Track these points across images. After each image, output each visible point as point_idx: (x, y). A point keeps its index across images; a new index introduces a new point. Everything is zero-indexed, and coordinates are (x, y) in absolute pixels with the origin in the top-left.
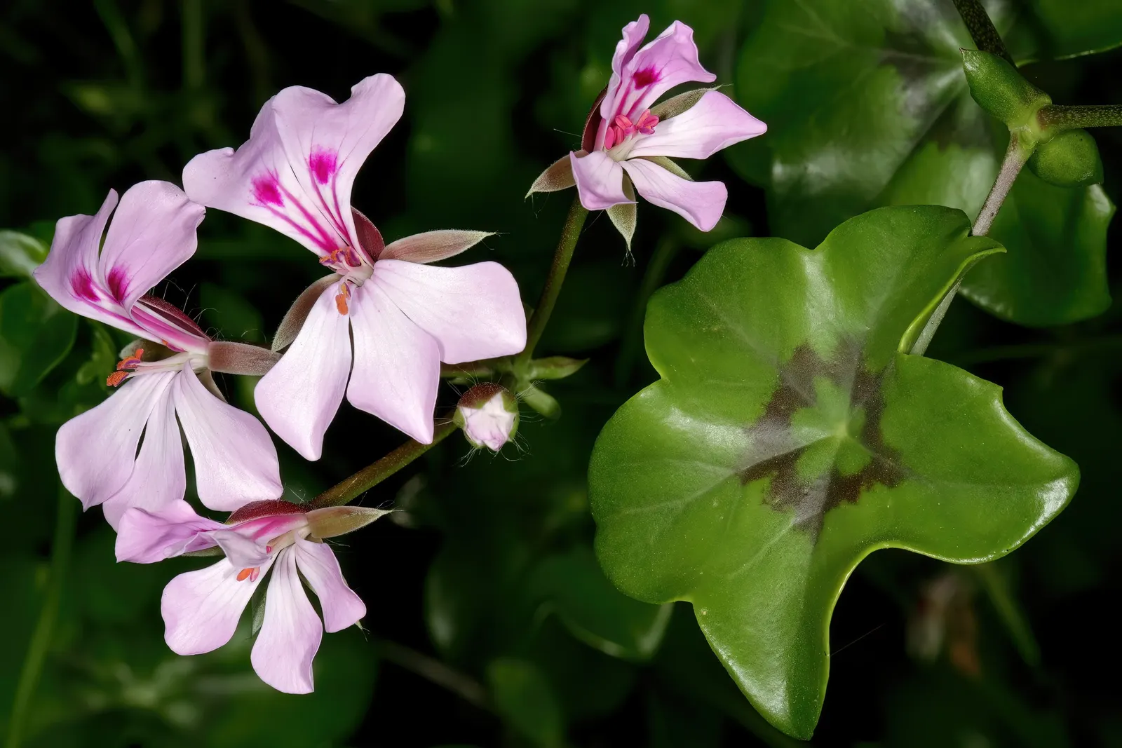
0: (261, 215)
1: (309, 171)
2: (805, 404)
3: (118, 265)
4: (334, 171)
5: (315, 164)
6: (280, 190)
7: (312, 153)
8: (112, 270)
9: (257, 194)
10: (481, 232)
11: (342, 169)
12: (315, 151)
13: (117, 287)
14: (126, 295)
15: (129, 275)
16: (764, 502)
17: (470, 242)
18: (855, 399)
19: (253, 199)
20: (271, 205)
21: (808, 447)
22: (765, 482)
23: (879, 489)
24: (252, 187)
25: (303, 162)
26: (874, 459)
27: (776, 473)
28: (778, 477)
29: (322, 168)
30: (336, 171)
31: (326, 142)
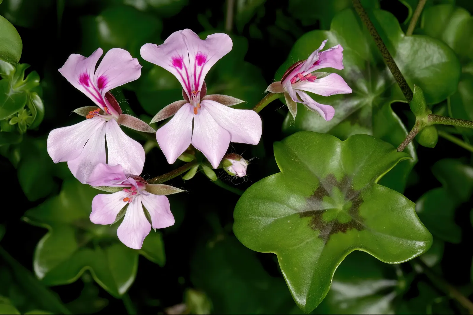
0: (173, 70)
1: (195, 59)
2: (328, 195)
3: (104, 75)
4: (205, 62)
5: (198, 57)
6: (182, 64)
7: (198, 54)
8: (101, 76)
9: (173, 63)
10: (241, 100)
11: (208, 62)
12: (199, 53)
13: (101, 83)
14: (105, 86)
15: (109, 80)
16: (309, 225)
17: (236, 103)
18: (347, 198)
19: (171, 64)
20: (178, 68)
21: (328, 210)
22: (309, 219)
23: (355, 230)
24: (172, 60)
25: (194, 56)
26: (353, 220)
27: (314, 216)
28: (315, 218)
29: (201, 60)
30: (205, 63)
31: (203, 52)
